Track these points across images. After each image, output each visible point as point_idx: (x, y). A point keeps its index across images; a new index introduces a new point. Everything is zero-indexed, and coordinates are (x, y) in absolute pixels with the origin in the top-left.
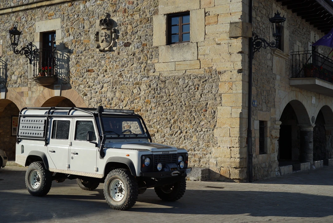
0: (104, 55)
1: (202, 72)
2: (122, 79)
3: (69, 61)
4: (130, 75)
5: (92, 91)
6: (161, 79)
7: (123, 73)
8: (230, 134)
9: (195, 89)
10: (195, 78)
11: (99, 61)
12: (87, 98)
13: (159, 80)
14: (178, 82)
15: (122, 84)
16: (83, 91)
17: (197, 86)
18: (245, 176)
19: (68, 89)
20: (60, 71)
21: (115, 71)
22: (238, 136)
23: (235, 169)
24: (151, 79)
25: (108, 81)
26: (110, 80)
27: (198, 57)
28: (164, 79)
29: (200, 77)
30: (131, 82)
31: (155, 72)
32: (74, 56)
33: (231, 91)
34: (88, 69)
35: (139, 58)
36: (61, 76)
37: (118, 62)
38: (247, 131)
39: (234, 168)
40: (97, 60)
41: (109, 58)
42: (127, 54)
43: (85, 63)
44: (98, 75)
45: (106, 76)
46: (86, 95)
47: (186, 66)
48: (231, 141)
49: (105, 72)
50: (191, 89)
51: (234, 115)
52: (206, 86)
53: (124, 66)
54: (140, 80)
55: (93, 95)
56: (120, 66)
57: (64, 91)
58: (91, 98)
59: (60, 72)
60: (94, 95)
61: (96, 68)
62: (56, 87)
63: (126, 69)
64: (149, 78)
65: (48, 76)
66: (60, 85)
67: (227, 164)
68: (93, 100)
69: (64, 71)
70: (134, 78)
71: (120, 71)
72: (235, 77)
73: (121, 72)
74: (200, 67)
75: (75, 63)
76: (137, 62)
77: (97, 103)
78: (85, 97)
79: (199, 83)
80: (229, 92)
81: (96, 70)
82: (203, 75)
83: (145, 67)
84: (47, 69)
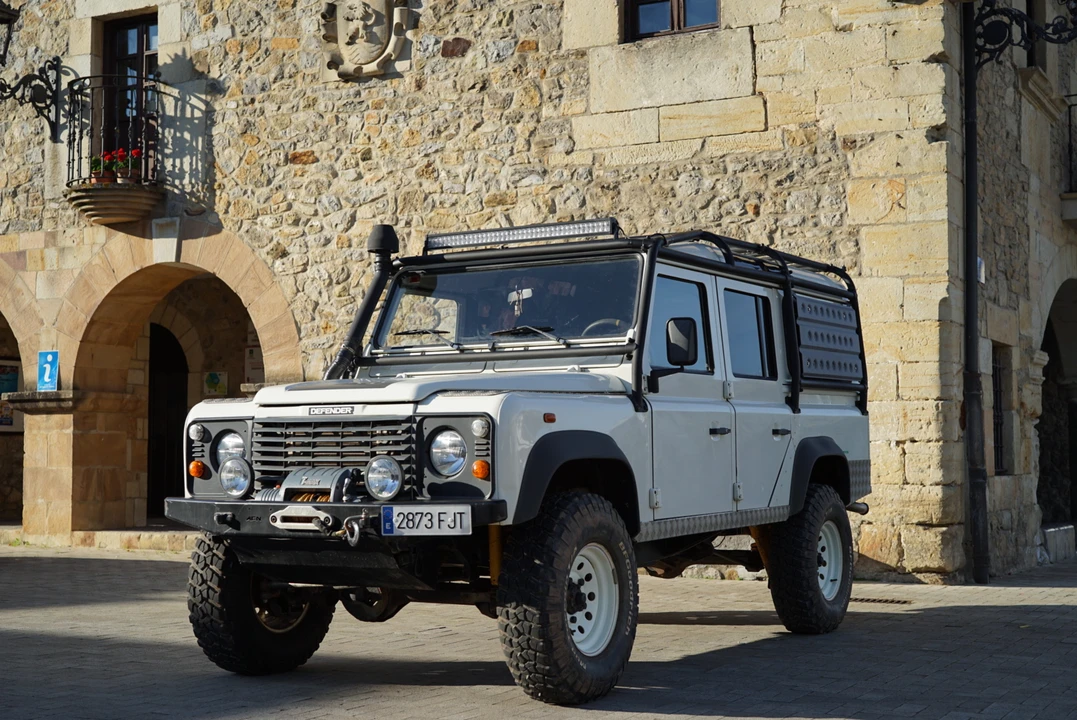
0: (358, 94)
1: (773, 141)
2: (436, 187)
3: (213, 123)
4: (466, 167)
5: (310, 238)
6: (598, 177)
7: (438, 161)
8: (898, 387)
9: (746, 213)
10: (743, 170)
11: (337, 117)
12: (288, 265)
13: (590, 182)
14: (672, 189)
15: (433, 206)
16: (271, 240)
17: (753, 201)
18: (959, 559)
19: (209, 235)
20: (174, 166)
21: (406, 156)
22: (936, 393)
23: (921, 528)
24: (557, 178)
25: (375, 196)
26: (385, 190)
27: (754, 84)
28: (611, 179)
29: (768, 165)
30: (473, 195)
31: (572, 151)
32: (233, 105)
33: (902, 212)
34: (291, 152)
35: (504, 100)
36: (177, 182)
37: (418, 119)
38: (961, 374)
39: (919, 524)
40: (328, 116)
41: (378, 106)
42: (455, 87)
43: (277, 128)
44: (335, 175)
45: (367, 176)
46: (284, 254)
47: (705, 122)
48: (905, 415)
49: (364, 160)
50: (729, 213)
51: (913, 311)
52: (791, 200)
53: (443, 135)
54: (508, 187)
55: (315, 252)
56: (425, 134)
57: (194, 240)
58: (306, 265)
59: (177, 171)
60: (318, 251)
61: (325, 145)
62: (161, 226)
63: (450, 145)
64: (547, 178)
65: (127, 181)
66: (178, 220)
67: (889, 508)
68: (311, 271)
69: (191, 164)
70: (486, 178)
71: (426, 155)
72: (918, 156)
73: (432, 159)
74: (766, 123)
75: (238, 129)
76: (499, 114)
77: (330, 284)
78: (278, 262)
79: (763, 187)
80: (892, 218)
81: (325, 155)
82: (779, 155)
83: (532, 133)
84: (122, 158)
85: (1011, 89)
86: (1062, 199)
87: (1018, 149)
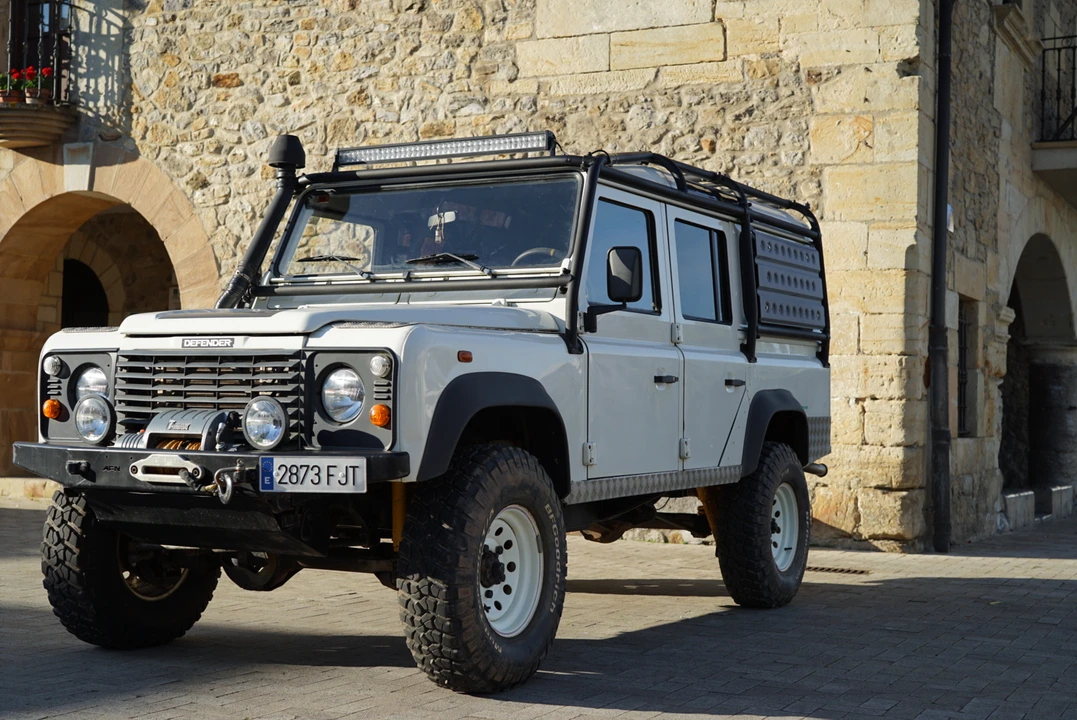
0: (287, 12)
1: (732, 71)
2: (369, 115)
3: (131, 41)
4: (402, 94)
5: (232, 168)
6: (543, 107)
7: (371, 88)
8: (859, 340)
9: (701, 149)
10: (699, 103)
11: (264, 37)
12: (209, 196)
13: (534, 113)
14: (622, 122)
15: (366, 136)
16: (191, 169)
17: (709, 136)
18: (919, 525)
19: (124, 162)
20: (88, 86)
21: (337, 81)
22: (900, 348)
23: (879, 492)
24: (499, 108)
25: (303, 123)
26: (314, 117)
27: (713, 10)
28: (557, 110)
29: (726, 98)
30: (408, 124)
31: (516, 79)
32: (153, 22)
33: (869, 152)
34: (214, 74)
35: (444, 22)
36: (91, 104)
37: (351, 42)
38: (926, 329)
39: (878, 487)
40: (255, 36)
41: (308, 27)
42: (391, 7)
43: (199, 48)
44: (261, 100)
45: (295, 102)
46: (205, 184)
47: (660, 50)
48: (866, 371)
49: (292, 84)
50: (682, 149)
51: (878, 259)
52: (750, 136)
53: (377, 59)
54: (446, 116)
55: (237, 183)
56: (358, 58)
57: (109, 168)
58: (228, 196)
59: (91, 92)
60: (242, 181)
61: (251, 68)
62: (73, 152)
63: (384, 70)
64: (488, 107)
65: (37, 102)
66: (91, 145)
67: (846, 470)
68: (233, 203)
69: (106, 85)
70: (422, 106)
71: (359, 81)
72: (887, 92)
73: (365, 84)
74: (725, 52)
75: (158, 48)
76: (438, 37)
77: (253, 217)
78: (198, 193)
79: (720, 122)
80: (858, 158)
81: (250, 78)
82: (739, 87)
83: (473, 59)
84: (32, 76)
85: (986, 27)
86: (1033, 149)
87: (990, 91)
